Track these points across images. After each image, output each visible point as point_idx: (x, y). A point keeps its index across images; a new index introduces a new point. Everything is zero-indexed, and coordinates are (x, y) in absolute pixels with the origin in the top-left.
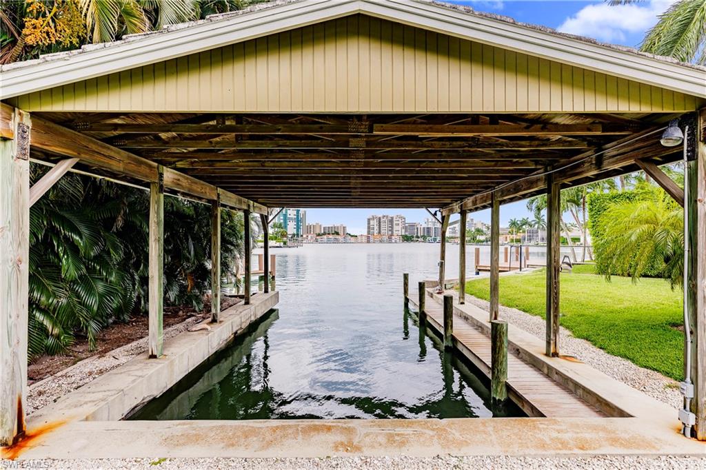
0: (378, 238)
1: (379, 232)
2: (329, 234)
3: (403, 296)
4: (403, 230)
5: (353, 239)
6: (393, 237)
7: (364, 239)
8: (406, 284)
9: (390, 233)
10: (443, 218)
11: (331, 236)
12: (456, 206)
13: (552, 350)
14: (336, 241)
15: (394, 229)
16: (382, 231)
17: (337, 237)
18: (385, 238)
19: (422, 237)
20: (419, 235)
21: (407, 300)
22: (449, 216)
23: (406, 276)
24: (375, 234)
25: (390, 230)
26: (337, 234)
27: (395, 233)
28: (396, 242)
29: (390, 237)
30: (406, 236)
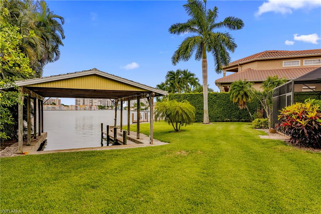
0: (83, 107)
1: (84, 104)
2: (48, 104)
3: (101, 132)
4: (99, 103)
5: (65, 108)
6: (93, 107)
7: (74, 108)
8: (102, 127)
9: (91, 104)
10: (116, 102)
11: (50, 106)
12: (120, 99)
13: (138, 137)
14: (54, 109)
15: (94, 102)
16: (85, 103)
17: (54, 106)
18: (87, 107)
19: (110, 107)
20: (109, 106)
21: (102, 133)
22: (118, 102)
23: (102, 124)
24: (81, 105)
25: (91, 102)
26: (54, 104)
27: (94, 104)
28: (94, 110)
29: (91, 107)
30: (101, 106)
